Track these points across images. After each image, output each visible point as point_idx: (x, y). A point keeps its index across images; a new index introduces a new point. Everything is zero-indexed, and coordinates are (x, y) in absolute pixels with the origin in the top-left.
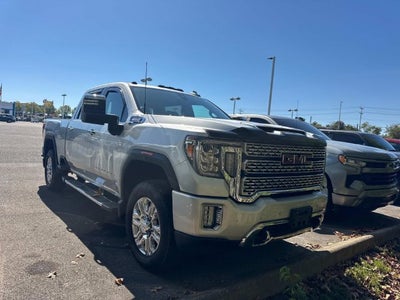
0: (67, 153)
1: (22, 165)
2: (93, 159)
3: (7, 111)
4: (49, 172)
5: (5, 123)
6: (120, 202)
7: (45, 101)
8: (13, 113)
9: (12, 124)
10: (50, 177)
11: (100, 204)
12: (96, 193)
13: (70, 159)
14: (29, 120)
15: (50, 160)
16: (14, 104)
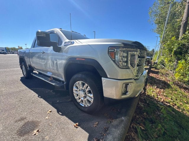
0: (31, 63)
1: (12, 69)
2: (46, 64)
3: (3, 50)
4: (24, 71)
5: (3, 55)
6: (65, 83)
7: (19, 47)
8: (6, 51)
9: (6, 55)
10: (25, 73)
11: (54, 84)
12: (50, 79)
13: (33, 65)
14: (13, 53)
15: (23, 67)
16: (6, 48)
